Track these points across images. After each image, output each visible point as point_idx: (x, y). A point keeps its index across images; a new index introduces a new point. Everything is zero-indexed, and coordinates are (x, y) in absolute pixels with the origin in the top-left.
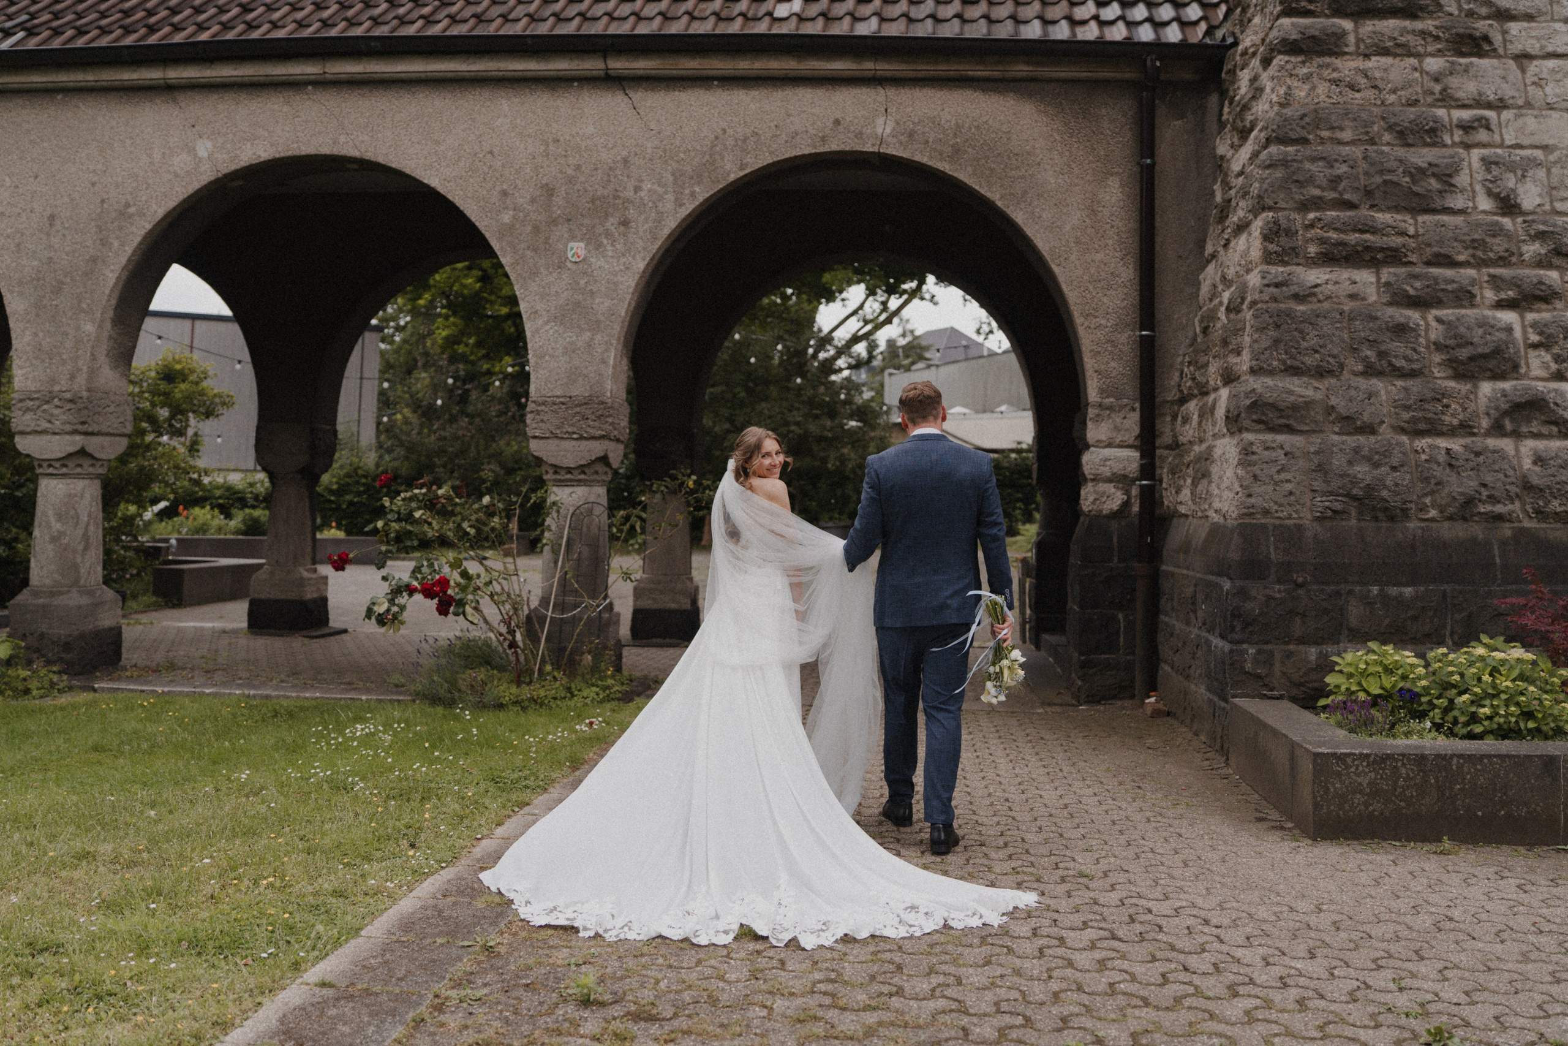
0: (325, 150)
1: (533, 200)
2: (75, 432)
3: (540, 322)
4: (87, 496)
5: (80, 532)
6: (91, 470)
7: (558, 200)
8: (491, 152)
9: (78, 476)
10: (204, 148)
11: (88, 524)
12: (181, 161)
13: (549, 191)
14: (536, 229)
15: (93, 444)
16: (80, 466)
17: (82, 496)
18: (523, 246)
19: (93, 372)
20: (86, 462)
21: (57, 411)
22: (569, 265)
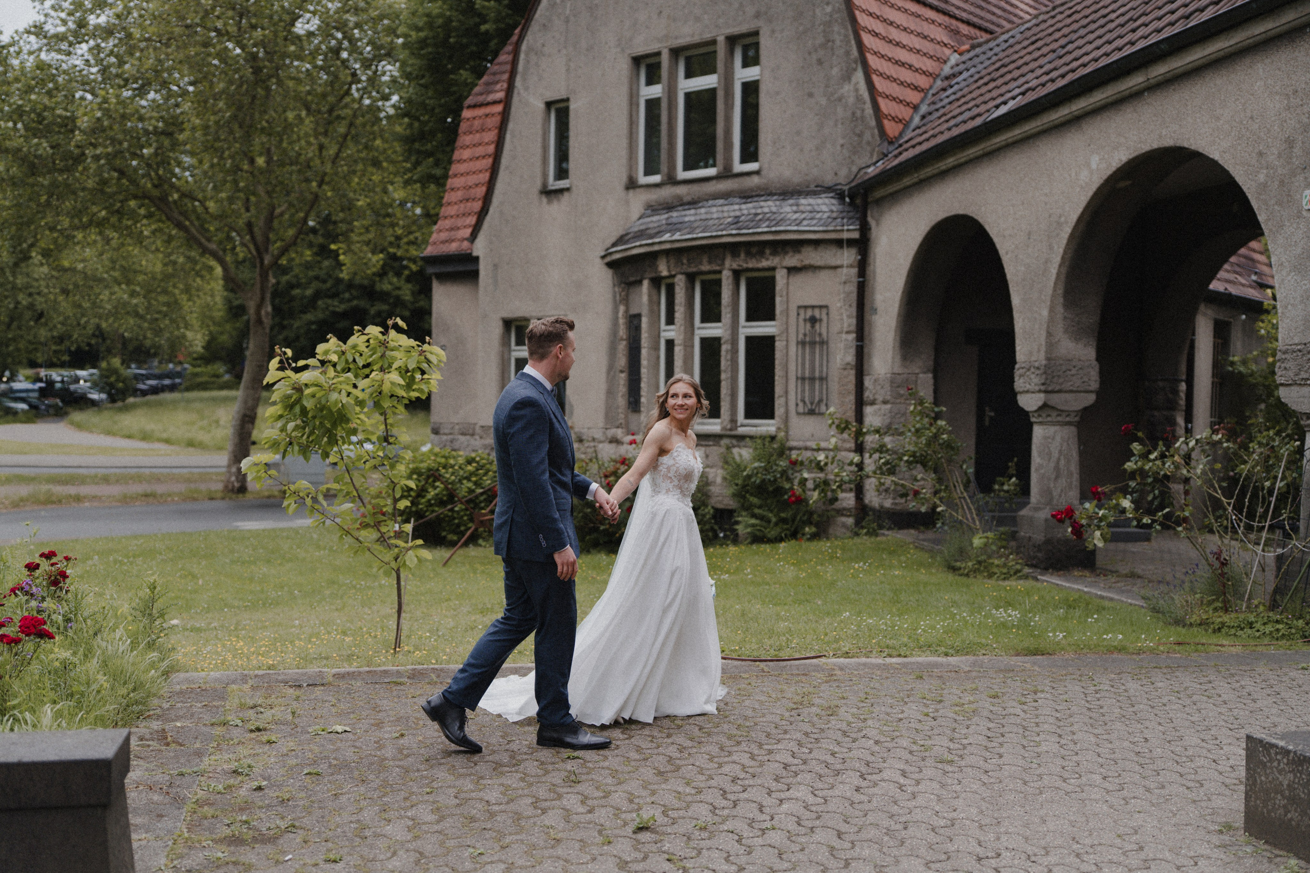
0: (1155, 146)
1: (1279, 156)
2: (1040, 391)
3: (1284, 273)
4: (1058, 438)
5: (1052, 465)
6: (1059, 419)
7: (1297, 151)
8: (1252, 118)
9: (1053, 423)
10: (1095, 161)
11: (1059, 459)
12: (1084, 175)
13: (1290, 143)
14: (1282, 183)
15: (1055, 400)
16: (1049, 416)
17: (1053, 439)
18: (1273, 202)
19: (1051, 345)
20: (1054, 414)
21: (1033, 376)
22: (1304, 213)
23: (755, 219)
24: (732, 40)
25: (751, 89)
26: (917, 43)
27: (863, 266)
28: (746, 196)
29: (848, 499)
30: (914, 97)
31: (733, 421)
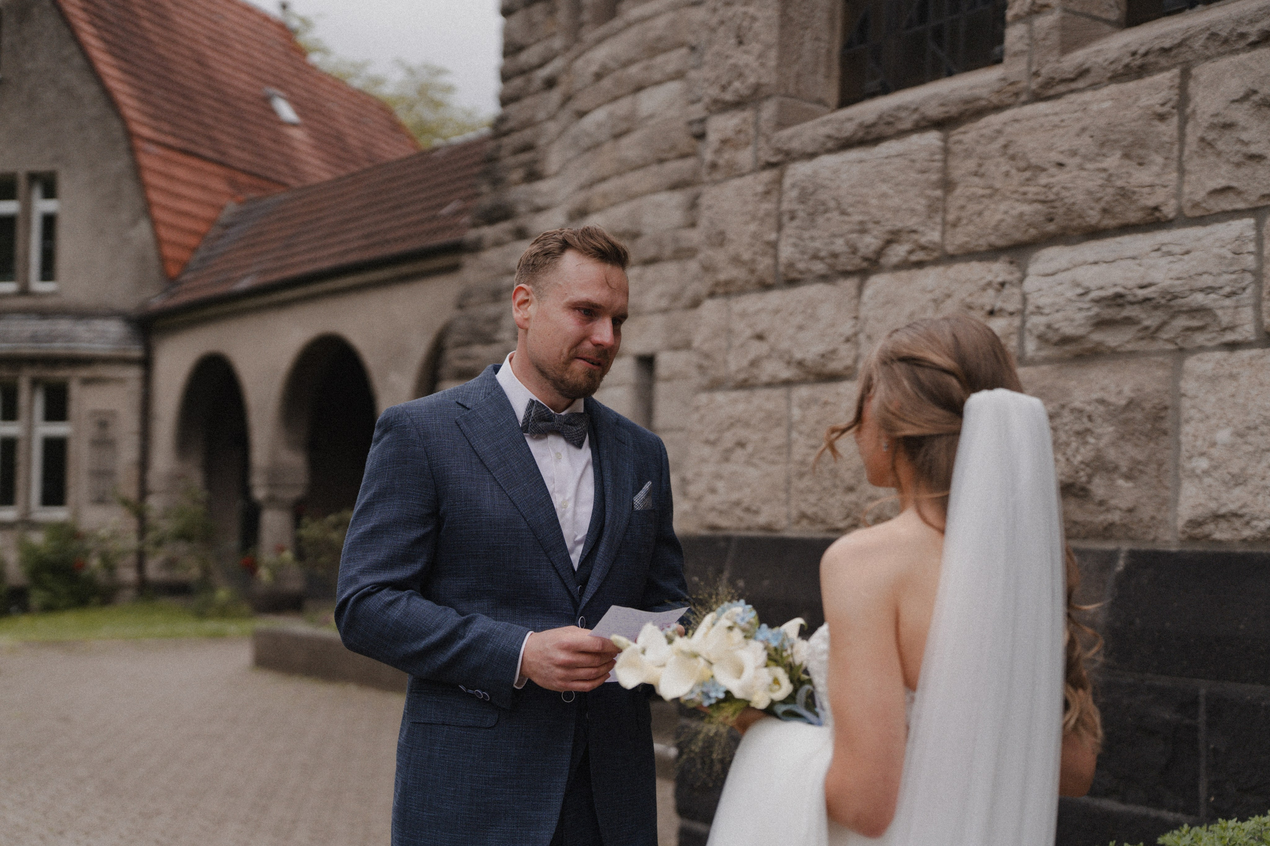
2: (267, 486)
6: (282, 506)
9: (277, 510)
15: (277, 492)
19: (272, 453)
20: (277, 502)
21: (262, 475)
23: (52, 338)
24: (33, 177)
25: (49, 222)
26: (196, 194)
27: (147, 381)
28: (44, 314)
29: (128, 575)
30: (192, 241)
31: (27, 507)
